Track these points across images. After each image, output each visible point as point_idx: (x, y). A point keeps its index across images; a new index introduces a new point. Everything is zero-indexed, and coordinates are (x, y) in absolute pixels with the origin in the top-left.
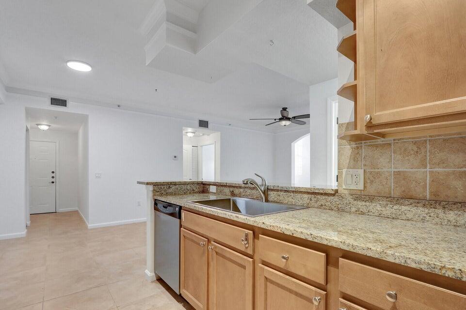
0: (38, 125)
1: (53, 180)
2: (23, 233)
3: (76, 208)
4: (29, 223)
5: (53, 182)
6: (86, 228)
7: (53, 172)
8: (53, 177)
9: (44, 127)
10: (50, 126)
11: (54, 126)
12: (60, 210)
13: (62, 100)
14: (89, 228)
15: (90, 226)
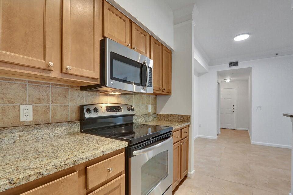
0: (225, 80)
1: (234, 110)
2: (215, 137)
3: (247, 129)
4: (219, 133)
5: (233, 112)
6: (250, 143)
7: (234, 106)
8: (234, 109)
9: (228, 81)
10: (231, 79)
11: (233, 79)
12: (237, 128)
13: (235, 62)
14: (252, 143)
15: (253, 142)
